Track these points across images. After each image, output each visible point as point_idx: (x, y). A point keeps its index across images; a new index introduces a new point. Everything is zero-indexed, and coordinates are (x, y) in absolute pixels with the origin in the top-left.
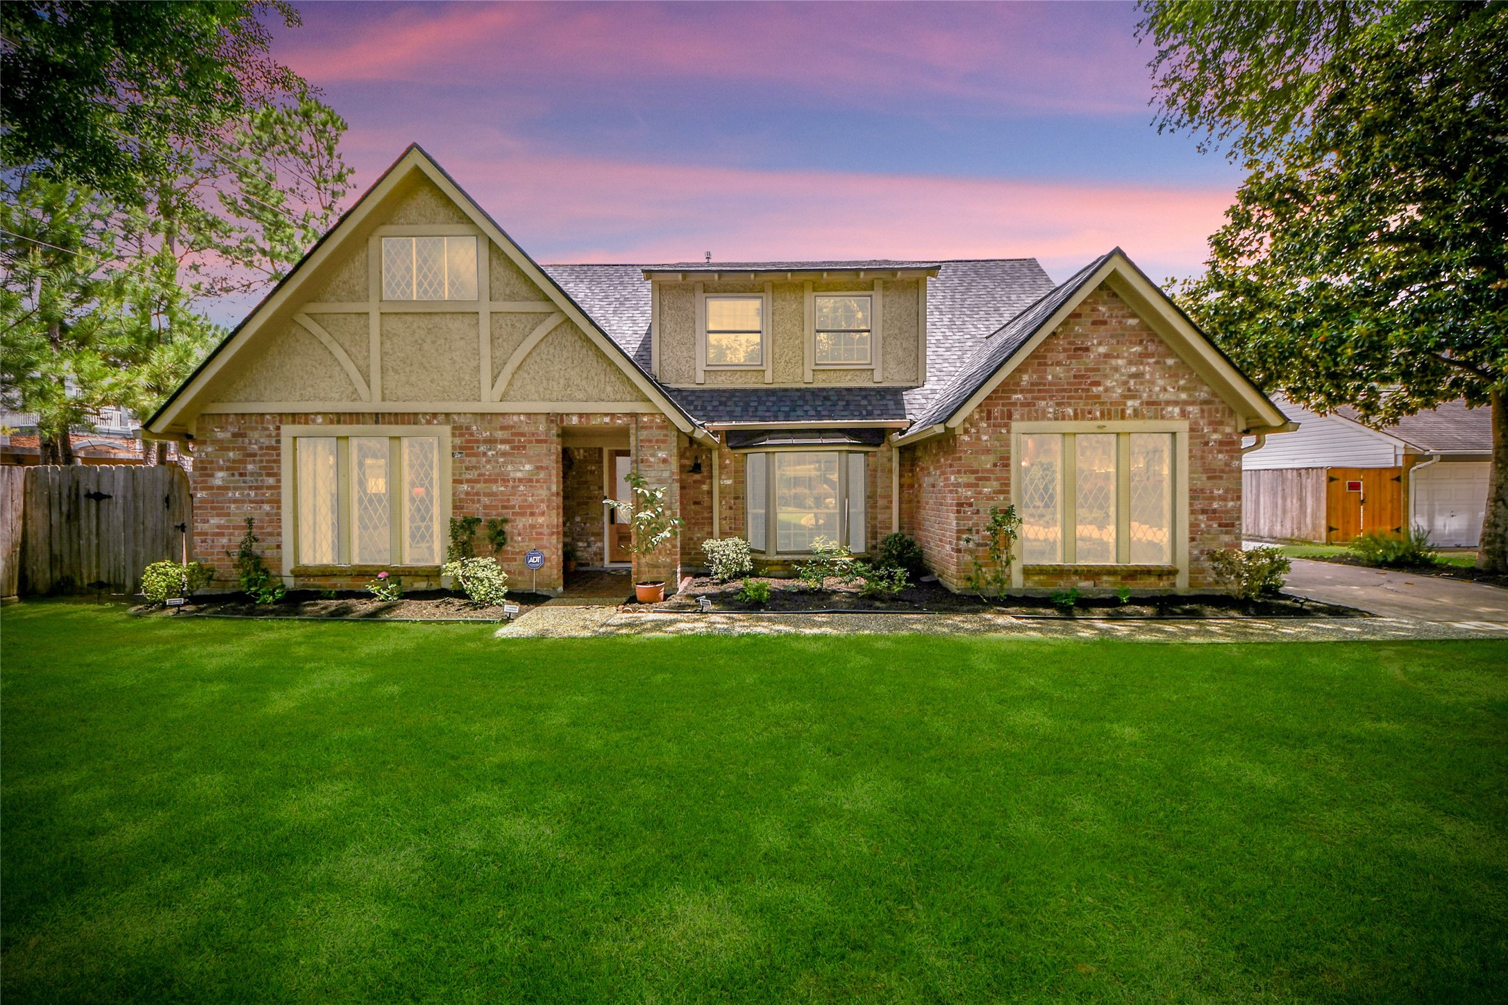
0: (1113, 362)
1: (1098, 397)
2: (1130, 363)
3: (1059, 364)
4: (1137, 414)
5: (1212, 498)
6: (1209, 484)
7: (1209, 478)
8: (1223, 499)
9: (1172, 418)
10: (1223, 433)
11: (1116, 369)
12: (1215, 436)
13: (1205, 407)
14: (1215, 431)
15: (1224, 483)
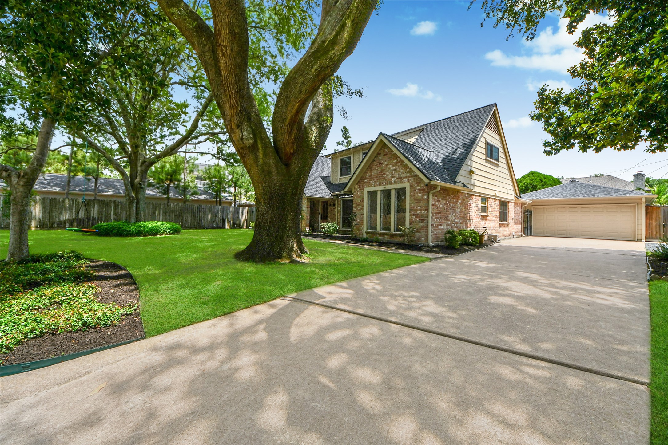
0: (389, 166)
1: (385, 178)
2: (393, 166)
3: (375, 169)
4: (395, 182)
5: (417, 210)
6: (416, 205)
7: (416, 203)
8: (421, 210)
9: (405, 182)
10: (421, 186)
11: (389, 169)
12: (418, 188)
13: (415, 177)
14: (418, 186)
15: (421, 204)
